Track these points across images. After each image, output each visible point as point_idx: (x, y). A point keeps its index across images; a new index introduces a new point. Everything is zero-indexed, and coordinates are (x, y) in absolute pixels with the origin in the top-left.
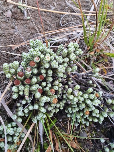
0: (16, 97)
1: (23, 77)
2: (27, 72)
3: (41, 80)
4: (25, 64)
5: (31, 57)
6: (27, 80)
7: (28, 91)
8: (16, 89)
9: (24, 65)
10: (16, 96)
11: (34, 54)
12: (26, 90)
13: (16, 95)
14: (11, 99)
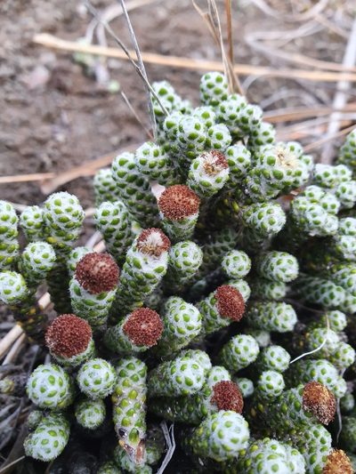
0: (50, 445)
1: (111, 295)
2: (142, 262)
3: (225, 323)
4: (119, 216)
5: (164, 170)
6: (140, 319)
7: (141, 398)
8: (56, 387)
9: (115, 223)
10: (52, 439)
11: (193, 131)
12: (126, 391)
13: (56, 428)
14: (13, 452)
